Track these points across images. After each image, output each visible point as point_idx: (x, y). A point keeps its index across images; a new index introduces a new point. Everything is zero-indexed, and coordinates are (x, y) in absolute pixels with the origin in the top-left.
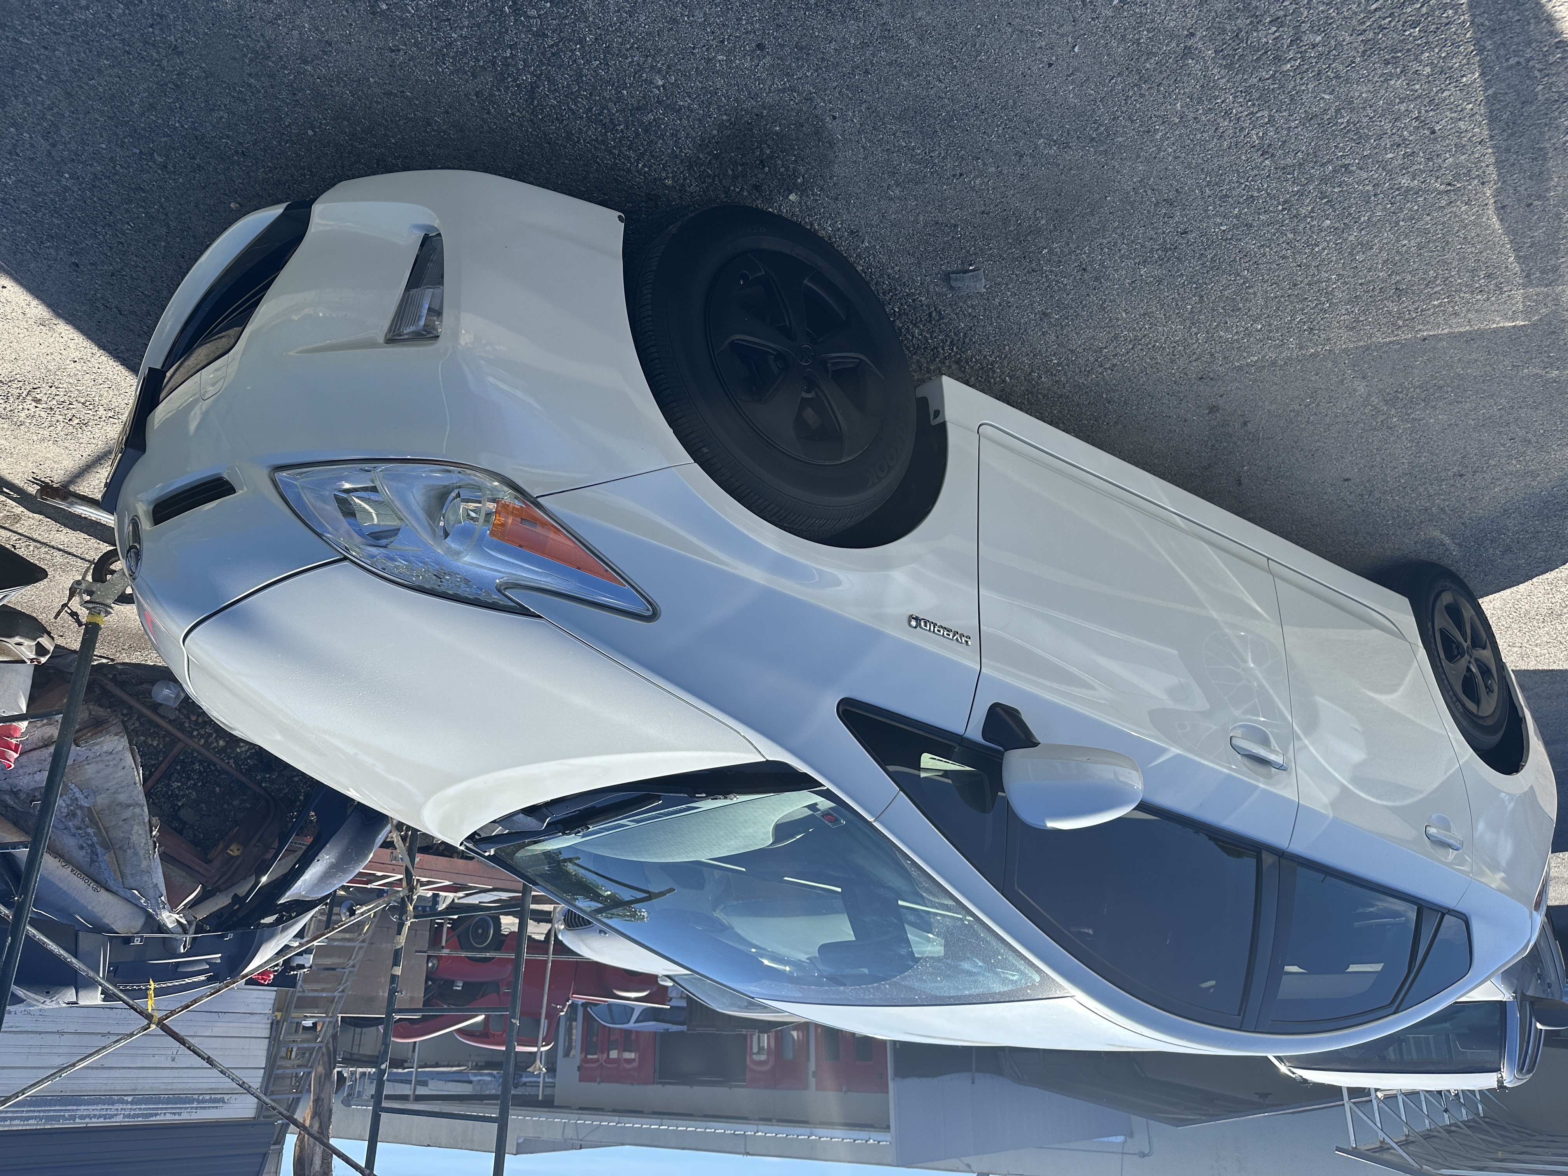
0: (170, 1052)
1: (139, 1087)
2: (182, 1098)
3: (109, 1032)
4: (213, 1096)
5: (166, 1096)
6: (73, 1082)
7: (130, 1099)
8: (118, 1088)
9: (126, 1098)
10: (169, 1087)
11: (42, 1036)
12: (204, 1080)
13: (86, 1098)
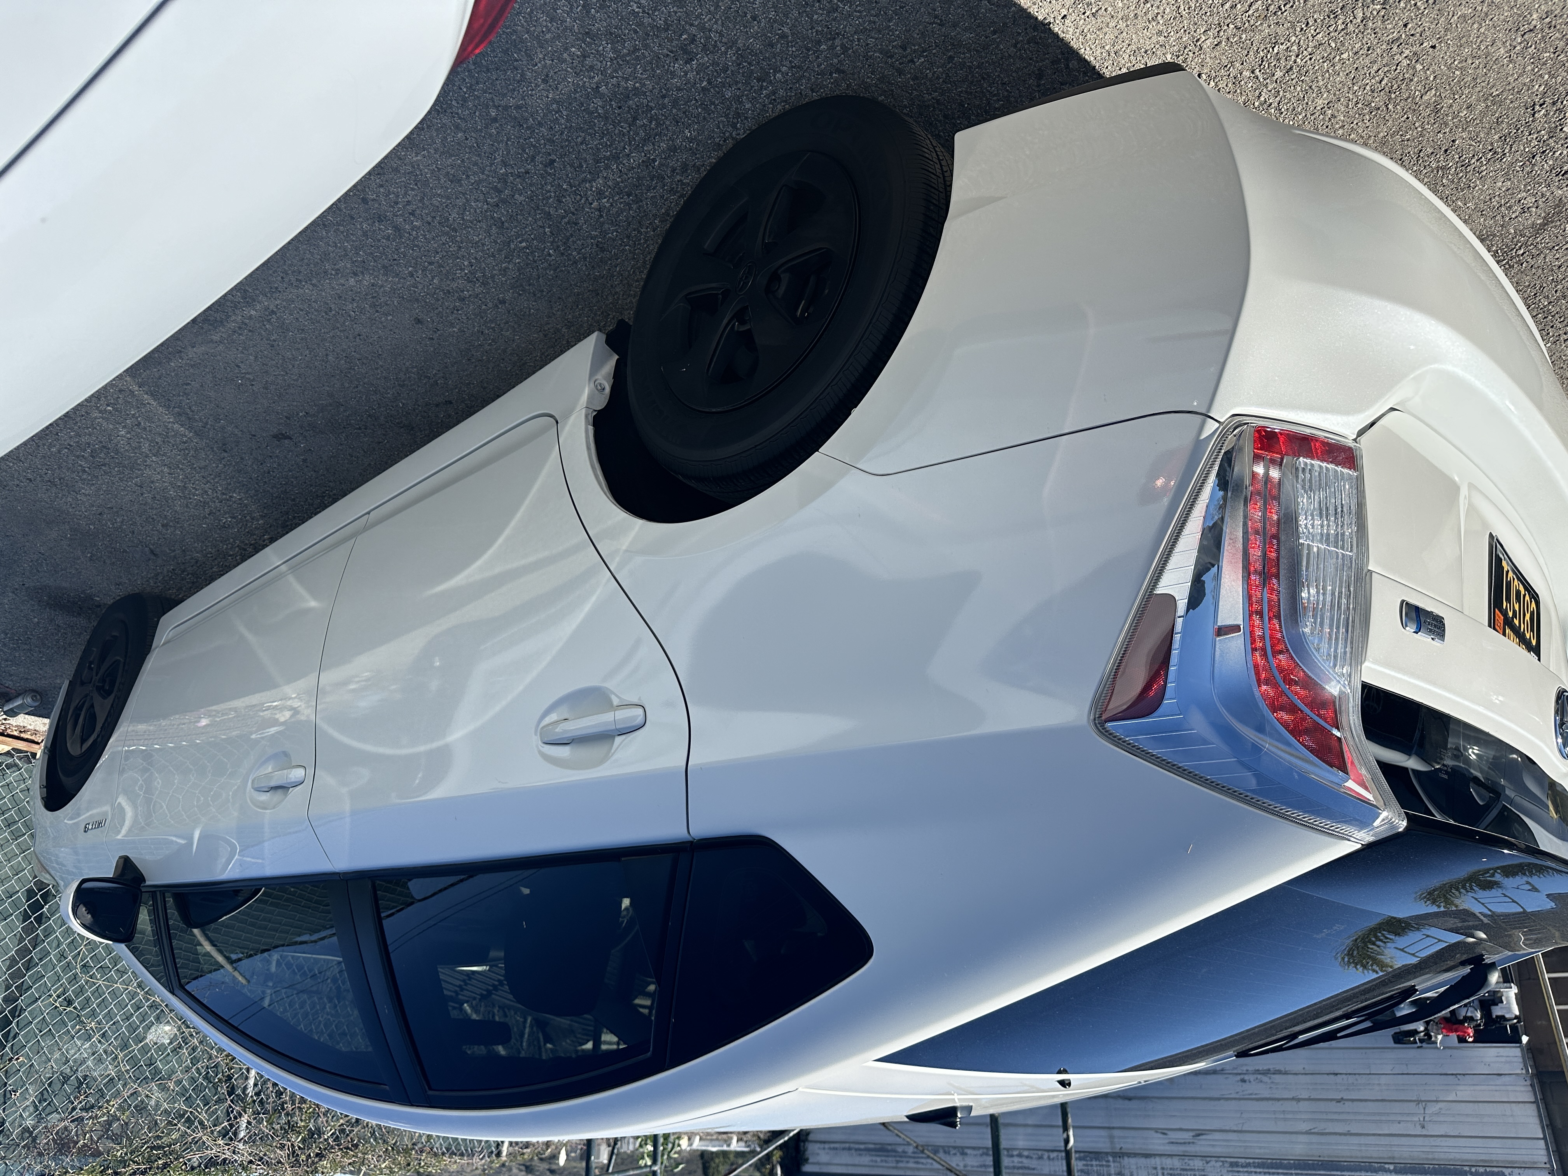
0: (1416, 1119)
1: (1396, 1155)
2: (1450, 1169)
3: (1342, 1099)
4: (1488, 1169)
5: (1431, 1166)
6: (1324, 1147)
7: (1392, 1167)
8: (1375, 1155)
9: (1387, 1166)
10: (1430, 1156)
11: (1281, 1102)
12: (1468, 1150)
13: (1345, 1164)
